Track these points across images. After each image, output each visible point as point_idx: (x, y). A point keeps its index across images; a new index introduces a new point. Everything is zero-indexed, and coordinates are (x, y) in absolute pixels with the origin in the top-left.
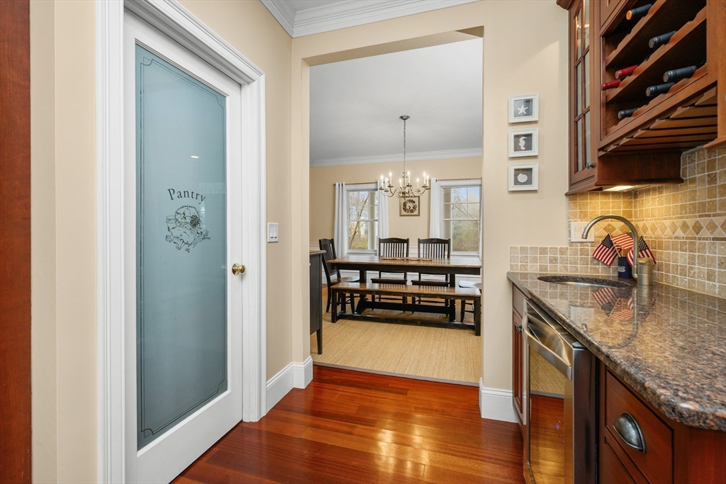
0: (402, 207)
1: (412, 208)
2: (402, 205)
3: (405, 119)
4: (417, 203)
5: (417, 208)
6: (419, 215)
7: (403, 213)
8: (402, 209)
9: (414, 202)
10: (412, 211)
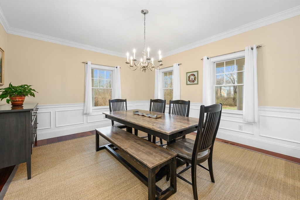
0: (188, 79)
1: (193, 80)
2: (188, 78)
3: (145, 14)
4: (196, 76)
5: (196, 79)
6: (198, 84)
7: (189, 83)
8: (188, 81)
9: (195, 75)
10: (193, 81)
